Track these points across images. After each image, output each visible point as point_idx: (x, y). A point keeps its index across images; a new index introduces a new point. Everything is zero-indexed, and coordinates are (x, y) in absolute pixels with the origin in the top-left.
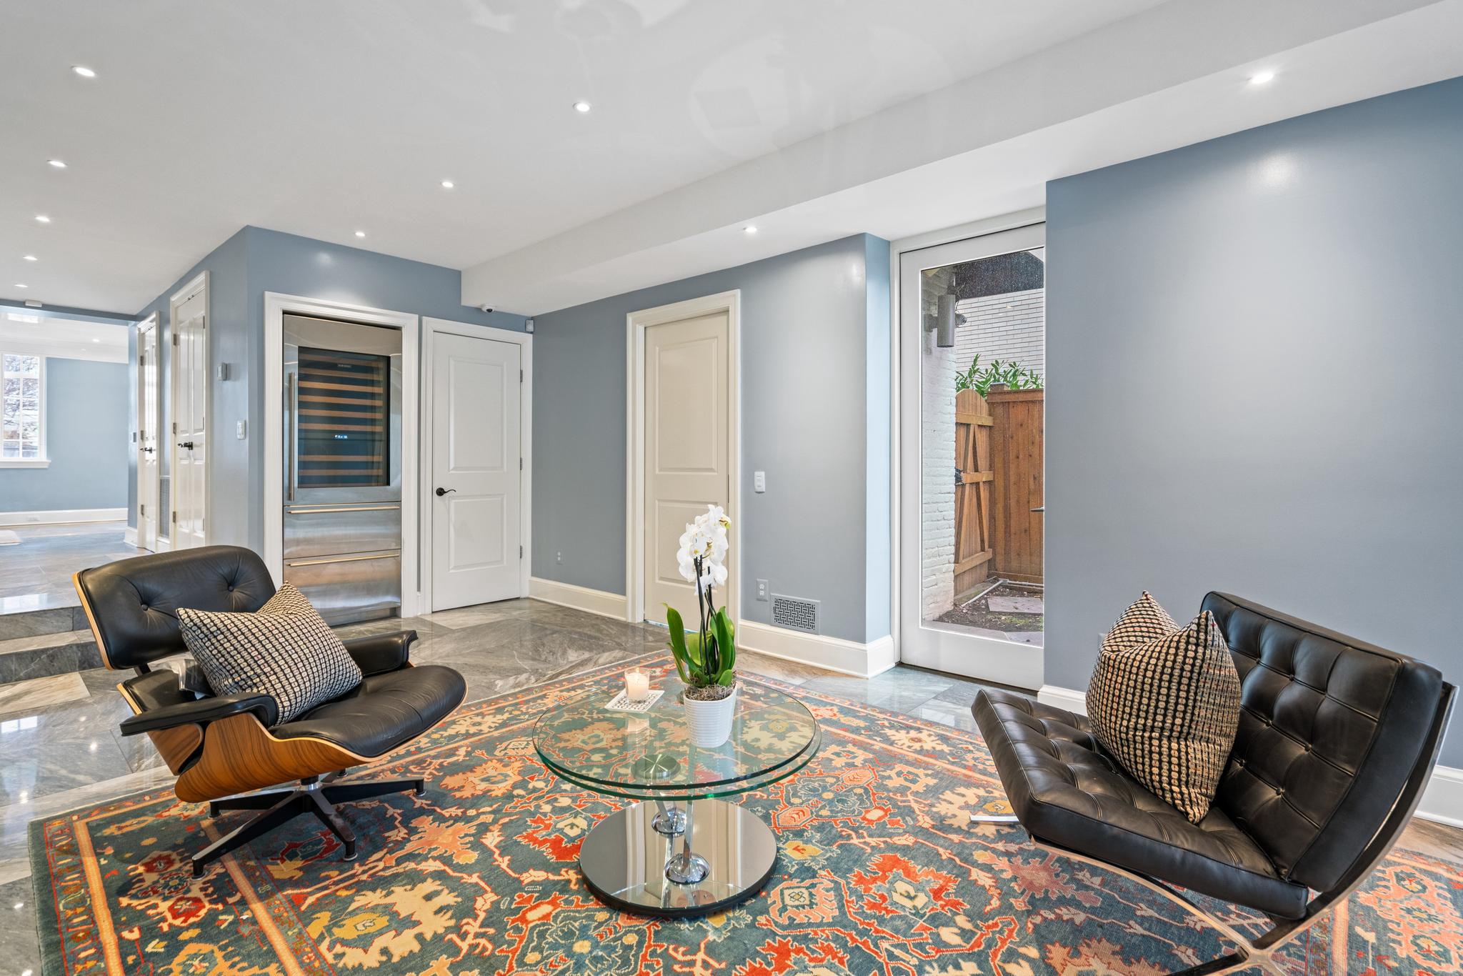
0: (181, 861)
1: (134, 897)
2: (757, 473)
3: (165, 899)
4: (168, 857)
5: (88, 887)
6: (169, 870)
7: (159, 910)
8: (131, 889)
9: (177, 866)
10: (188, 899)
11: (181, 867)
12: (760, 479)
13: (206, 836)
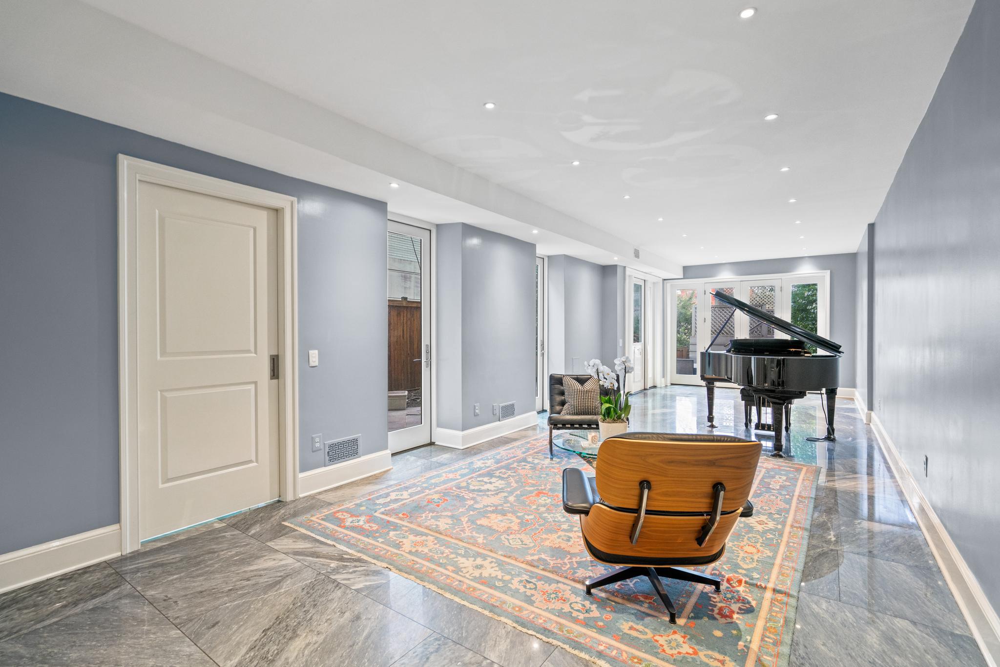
0: (715, 606)
1: (749, 603)
2: (311, 352)
3: (738, 591)
4: (719, 614)
5: (765, 625)
6: (725, 605)
7: (744, 589)
8: (747, 608)
9: (719, 605)
10: (730, 584)
11: (719, 602)
12: (314, 356)
13: (692, 612)
